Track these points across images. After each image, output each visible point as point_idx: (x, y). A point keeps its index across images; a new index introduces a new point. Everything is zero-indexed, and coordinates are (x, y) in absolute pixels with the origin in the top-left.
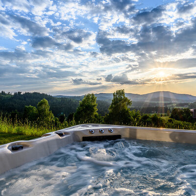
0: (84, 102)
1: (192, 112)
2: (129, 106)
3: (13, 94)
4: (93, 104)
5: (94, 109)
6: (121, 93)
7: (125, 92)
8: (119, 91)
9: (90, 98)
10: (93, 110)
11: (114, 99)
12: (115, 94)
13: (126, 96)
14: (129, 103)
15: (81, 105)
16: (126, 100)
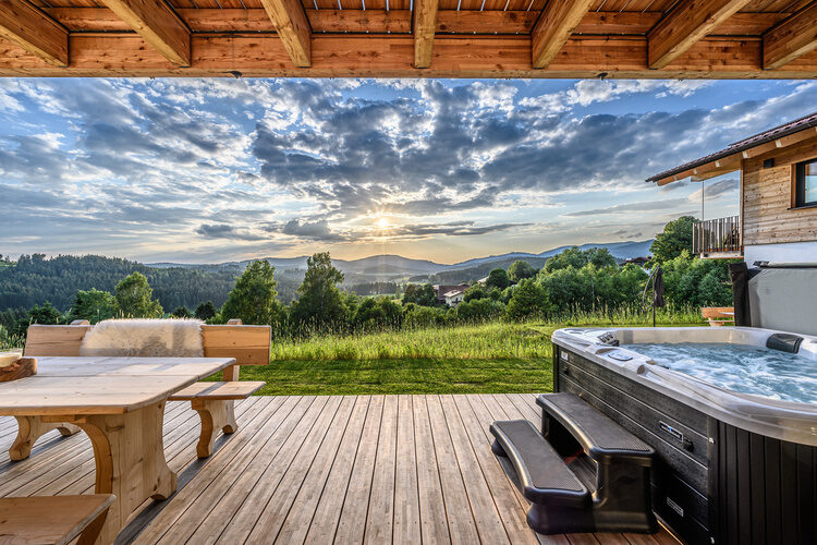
0: (247, 277)
1: (436, 291)
2: (338, 284)
3: (15, 259)
4: (267, 282)
5: (269, 293)
6: (322, 258)
7: (332, 257)
8: (320, 255)
9: (260, 269)
10: (267, 295)
11: (310, 271)
12: (312, 260)
13: (333, 265)
14: (339, 278)
15: (240, 286)
16: (332, 272)
